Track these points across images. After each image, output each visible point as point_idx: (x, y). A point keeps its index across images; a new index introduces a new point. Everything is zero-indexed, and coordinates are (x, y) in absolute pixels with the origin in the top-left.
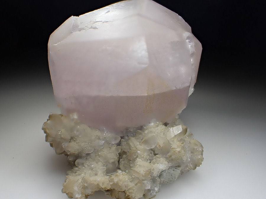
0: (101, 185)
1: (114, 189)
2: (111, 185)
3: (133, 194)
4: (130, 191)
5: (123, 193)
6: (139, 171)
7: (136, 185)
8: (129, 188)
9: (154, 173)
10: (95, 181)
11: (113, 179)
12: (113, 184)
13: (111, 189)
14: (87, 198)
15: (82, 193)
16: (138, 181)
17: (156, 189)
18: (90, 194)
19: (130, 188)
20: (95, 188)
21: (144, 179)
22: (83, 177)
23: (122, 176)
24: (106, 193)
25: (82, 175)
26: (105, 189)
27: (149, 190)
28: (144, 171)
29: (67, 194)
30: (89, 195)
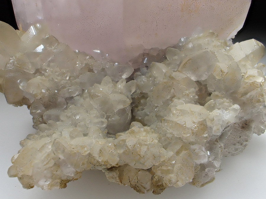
0: (96, 155)
1: (126, 165)
2: (120, 156)
3: (172, 175)
4: (164, 168)
5: (147, 173)
6: (184, 123)
7: (178, 153)
8: (162, 160)
9: (215, 128)
10: (83, 147)
11: (124, 141)
12: (124, 153)
13: (120, 164)
14: (65, 186)
15: (53, 177)
16: (181, 146)
17: (217, 164)
18: (71, 179)
19: (164, 161)
20: (83, 164)
21: (192, 139)
22: (55, 140)
23: (144, 134)
24: (108, 175)
25: (55, 136)
26: (106, 165)
27: (203, 167)
28: (194, 123)
29: (20, 179)
30: (68, 181)
